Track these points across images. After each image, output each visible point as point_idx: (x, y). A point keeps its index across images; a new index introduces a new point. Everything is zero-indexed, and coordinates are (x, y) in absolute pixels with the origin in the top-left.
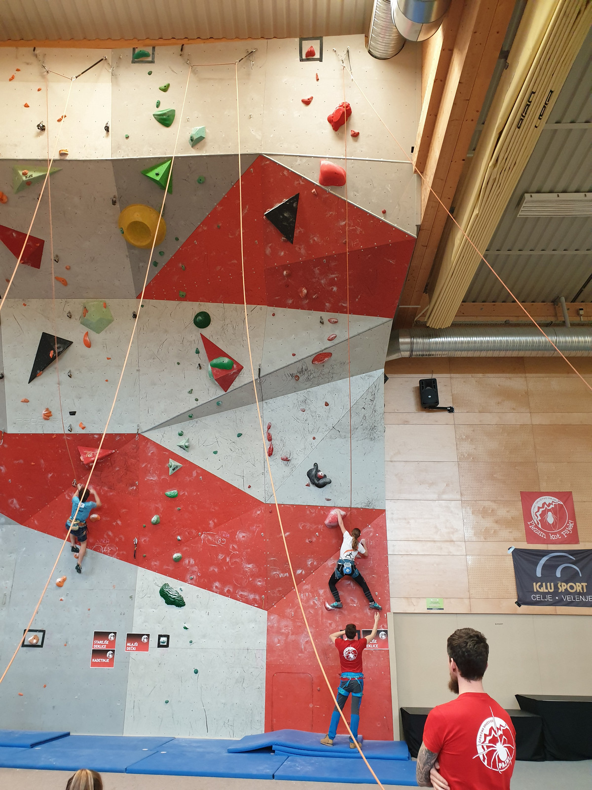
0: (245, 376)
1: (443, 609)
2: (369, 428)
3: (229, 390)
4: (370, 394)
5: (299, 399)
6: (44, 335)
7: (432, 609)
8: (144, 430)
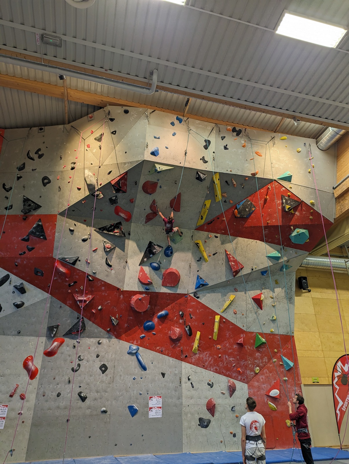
0: (244, 271)
1: (319, 382)
2: (289, 298)
3: (236, 277)
4: (290, 283)
5: (261, 283)
6: (150, 242)
7: (314, 382)
8: (190, 292)
